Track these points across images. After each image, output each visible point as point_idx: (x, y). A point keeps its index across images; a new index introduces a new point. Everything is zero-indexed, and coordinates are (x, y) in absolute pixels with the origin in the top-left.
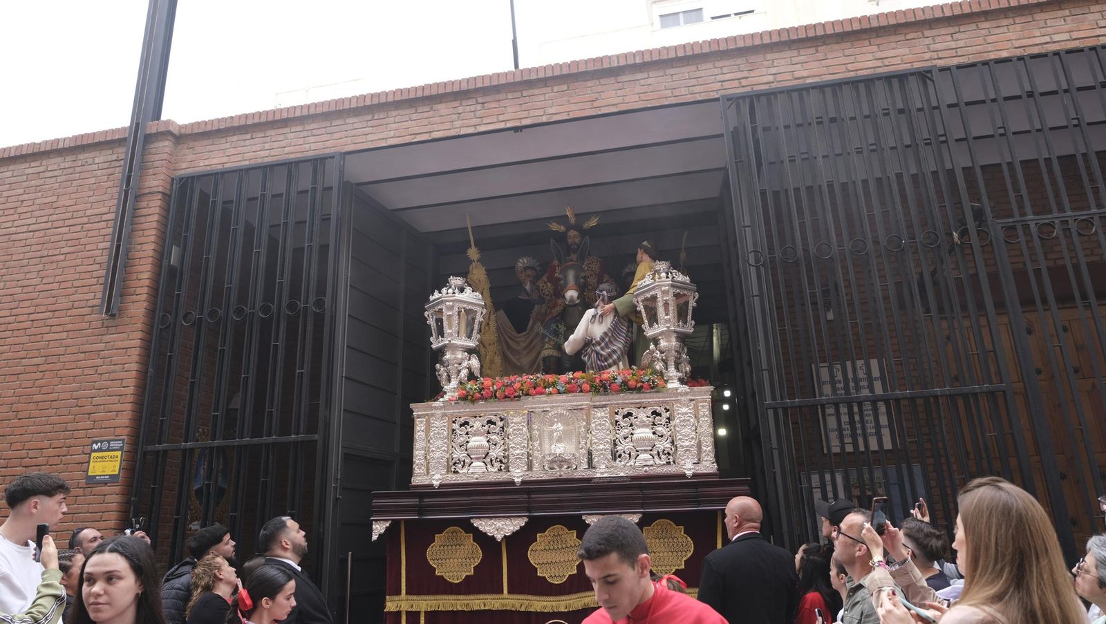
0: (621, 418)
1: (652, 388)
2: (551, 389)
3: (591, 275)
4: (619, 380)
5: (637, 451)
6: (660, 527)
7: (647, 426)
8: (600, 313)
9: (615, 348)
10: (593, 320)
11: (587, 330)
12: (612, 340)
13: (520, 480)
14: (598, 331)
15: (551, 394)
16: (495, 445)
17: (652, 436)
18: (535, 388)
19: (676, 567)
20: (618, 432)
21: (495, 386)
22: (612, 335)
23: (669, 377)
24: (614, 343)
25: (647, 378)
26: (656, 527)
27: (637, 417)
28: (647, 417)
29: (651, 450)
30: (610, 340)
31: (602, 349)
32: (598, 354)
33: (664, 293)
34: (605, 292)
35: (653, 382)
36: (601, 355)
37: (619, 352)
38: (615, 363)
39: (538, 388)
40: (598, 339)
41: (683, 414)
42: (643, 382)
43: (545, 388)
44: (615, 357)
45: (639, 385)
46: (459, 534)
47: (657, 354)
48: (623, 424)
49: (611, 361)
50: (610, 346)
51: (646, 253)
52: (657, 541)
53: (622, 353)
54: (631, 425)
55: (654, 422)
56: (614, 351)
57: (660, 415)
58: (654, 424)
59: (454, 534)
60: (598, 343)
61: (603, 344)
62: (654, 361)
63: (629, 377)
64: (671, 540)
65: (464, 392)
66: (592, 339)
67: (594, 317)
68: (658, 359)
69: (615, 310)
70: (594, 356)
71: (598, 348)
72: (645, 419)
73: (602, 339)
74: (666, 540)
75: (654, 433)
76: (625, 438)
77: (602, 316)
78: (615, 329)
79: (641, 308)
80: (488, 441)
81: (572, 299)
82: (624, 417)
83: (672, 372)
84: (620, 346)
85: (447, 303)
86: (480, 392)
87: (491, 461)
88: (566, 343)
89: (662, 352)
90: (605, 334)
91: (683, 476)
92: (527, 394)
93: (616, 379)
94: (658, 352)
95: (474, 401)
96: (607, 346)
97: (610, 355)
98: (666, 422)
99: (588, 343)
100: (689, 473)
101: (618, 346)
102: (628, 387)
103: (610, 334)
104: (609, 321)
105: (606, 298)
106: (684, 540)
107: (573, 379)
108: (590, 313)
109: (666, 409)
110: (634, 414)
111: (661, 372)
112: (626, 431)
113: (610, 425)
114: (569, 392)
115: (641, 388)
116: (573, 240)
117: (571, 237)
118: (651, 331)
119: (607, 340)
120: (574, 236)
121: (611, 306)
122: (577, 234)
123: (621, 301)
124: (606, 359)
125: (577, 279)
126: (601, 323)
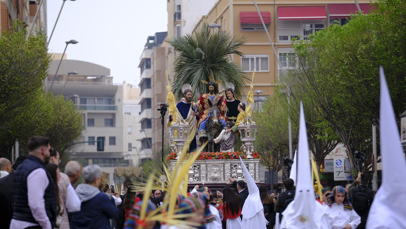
4: (234, 156)
5: (238, 176)
11: (222, 137)
13: (204, 183)
14: (226, 137)
15: (213, 159)
16: (196, 173)
20: (232, 170)
23: (247, 154)
25: (242, 155)
27: (238, 167)
30: (230, 141)
31: (227, 143)
32: (226, 145)
33: (248, 129)
34: (228, 125)
36: (227, 145)
37: (232, 145)
38: (231, 148)
40: (226, 140)
41: (251, 166)
43: (212, 157)
44: (231, 146)
47: (245, 147)
48: (234, 168)
49: (230, 147)
51: (241, 108)
53: (233, 145)
56: (231, 144)
60: (226, 142)
61: (228, 142)
63: (236, 155)
66: (224, 140)
67: (225, 133)
68: (245, 149)
70: (224, 145)
71: (226, 143)
73: (227, 140)
76: (234, 172)
77: (227, 132)
78: (231, 137)
79: (240, 131)
80: (194, 172)
81: (216, 122)
82: (234, 166)
83: (249, 152)
87: (195, 178)
88: (215, 139)
89: (246, 146)
90: (229, 139)
92: (207, 159)
96: (229, 142)
97: (229, 145)
99: (222, 141)
101: (232, 142)
103: (230, 139)
104: (229, 134)
108: (223, 131)
110: (237, 165)
111: (245, 153)
112: (235, 170)
113: (230, 168)
114: (219, 158)
116: (211, 89)
117: (210, 88)
118: (243, 140)
119: (229, 141)
120: (212, 88)
121: (230, 129)
122: (213, 87)
123: (234, 128)
124: (228, 147)
125: (217, 114)
126: (227, 135)
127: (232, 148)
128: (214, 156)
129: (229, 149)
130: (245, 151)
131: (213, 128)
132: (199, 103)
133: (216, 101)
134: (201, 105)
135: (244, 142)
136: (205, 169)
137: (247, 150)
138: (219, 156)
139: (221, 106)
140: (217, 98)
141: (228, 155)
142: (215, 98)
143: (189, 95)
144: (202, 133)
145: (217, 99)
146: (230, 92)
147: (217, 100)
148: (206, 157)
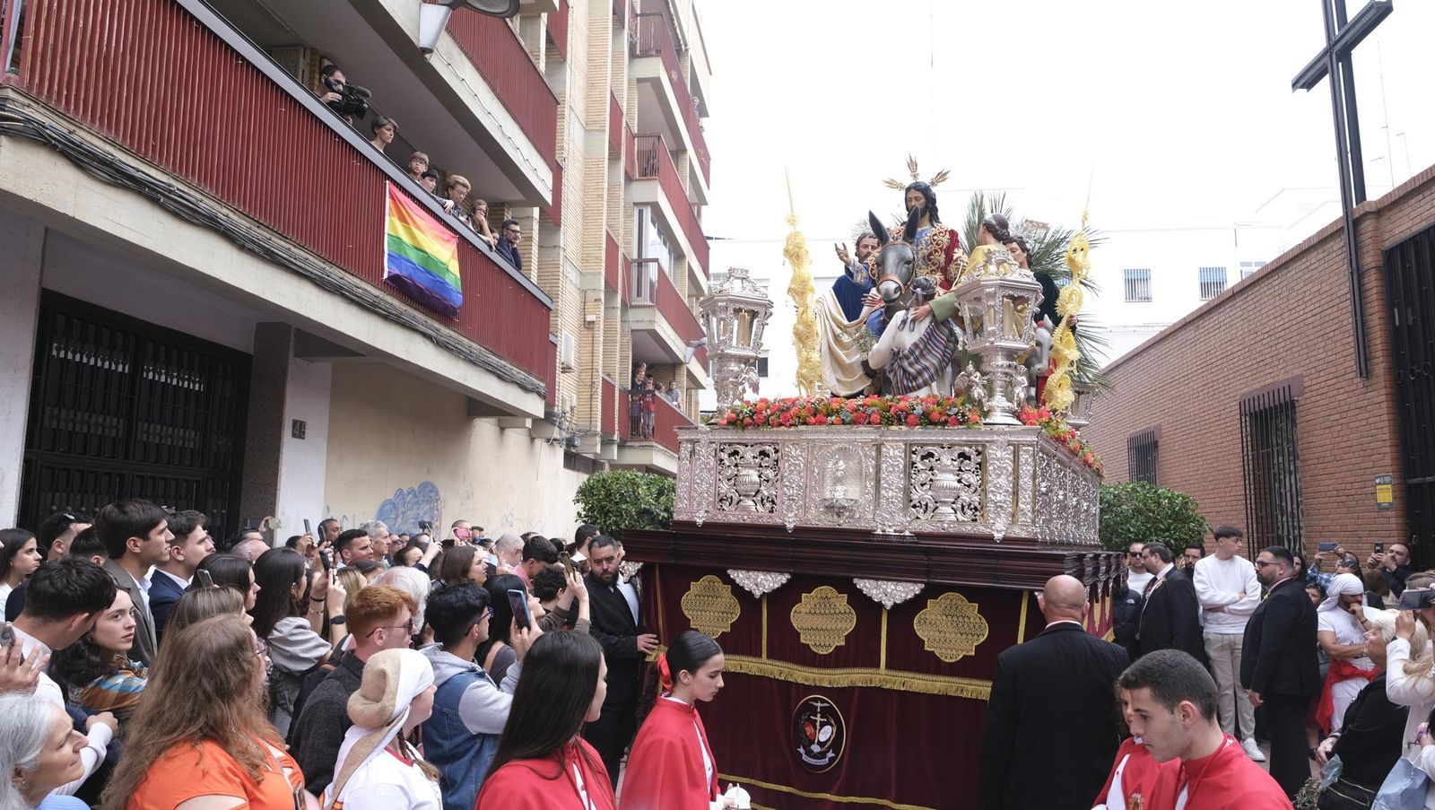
0: (919, 459)
1: (961, 423)
2: (834, 417)
3: (936, 251)
4: (919, 410)
5: (936, 502)
6: (948, 602)
7: (951, 472)
8: (910, 317)
9: (927, 364)
10: (902, 326)
11: (894, 339)
12: (925, 352)
13: (792, 526)
14: (909, 339)
15: (833, 424)
16: (768, 481)
17: (956, 484)
18: (815, 415)
19: (965, 653)
20: (914, 476)
21: (768, 411)
22: (925, 347)
23: (990, 406)
24: (928, 357)
25: (956, 410)
26: (943, 601)
27: (939, 460)
28: (952, 460)
29: (954, 503)
30: (921, 353)
31: (911, 365)
32: (905, 371)
34: (919, 290)
35: (963, 415)
36: (909, 373)
37: (932, 370)
38: (926, 384)
39: (818, 416)
40: (906, 352)
41: (998, 460)
42: (949, 415)
43: (828, 415)
44: (926, 375)
45: (943, 419)
46: (716, 584)
47: (976, 377)
48: (920, 466)
49: (920, 380)
50: (922, 361)
51: (990, 232)
52: (944, 617)
53: (937, 371)
54: (931, 469)
55: (960, 468)
56: (926, 368)
57: (969, 459)
58: (960, 470)
59: (712, 584)
60: (907, 358)
61: (912, 359)
62: (971, 387)
63: (932, 407)
64: (961, 619)
65: (734, 415)
66: (899, 351)
67: (904, 322)
68: (977, 384)
69: (932, 313)
70: (900, 373)
71: (905, 364)
72: (949, 462)
73: (912, 352)
74: (955, 618)
75: (959, 481)
76: (922, 485)
77: (914, 321)
78: (930, 336)
80: (760, 477)
81: (887, 293)
82: (923, 458)
83: (999, 401)
84: (934, 362)
85: (720, 304)
86: (751, 417)
87: (762, 500)
89: (984, 374)
90: (916, 345)
91: (990, 539)
92: (805, 423)
93: (914, 409)
94: (978, 374)
95: (744, 427)
96: (917, 360)
97: (920, 373)
98: (977, 468)
99: (896, 355)
100: (998, 536)
101: (931, 361)
102: (929, 420)
103: (921, 346)
104: (924, 326)
105: (920, 298)
106: (978, 620)
107: (863, 406)
108: (899, 316)
109: (977, 451)
110: (936, 455)
111: (980, 402)
112: (924, 475)
113: (905, 466)
114: (854, 422)
115: (945, 423)
116: (914, 203)
117: (911, 199)
119: (917, 353)
120: (916, 199)
121: (926, 308)
122: (920, 194)
123: (940, 302)
124: (915, 378)
126: (912, 330)
127: (934, 384)
128: (836, 412)
129: (919, 387)
130: (978, 392)
133: (932, 243)
135: (975, 356)
136: (802, 465)
139: (950, 262)
140: (933, 233)
142: (929, 235)
145: (935, 237)
147: (934, 240)
148: (804, 413)
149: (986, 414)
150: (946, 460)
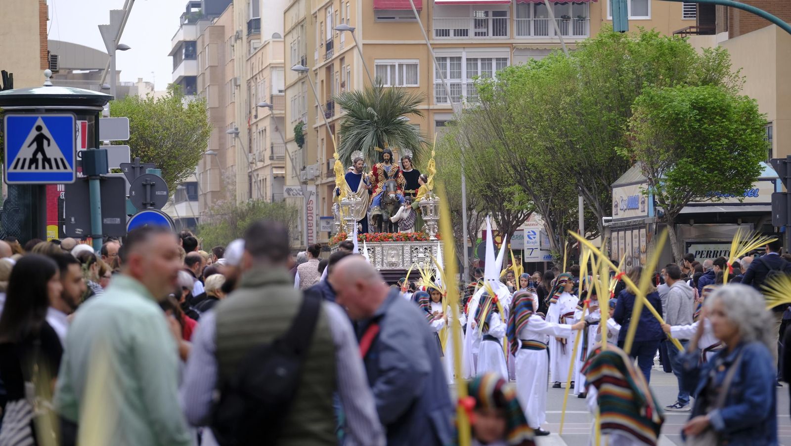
1: (425, 239)
4: (414, 237)
5: (419, 261)
7: (422, 253)
11: (401, 215)
14: (406, 215)
15: (390, 241)
17: (424, 256)
20: (413, 254)
22: (410, 218)
23: (430, 235)
25: (423, 236)
28: (423, 250)
32: (405, 224)
33: (431, 206)
34: (408, 201)
35: (425, 237)
38: (411, 228)
39: (386, 238)
40: (405, 219)
41: (435, 249)
43: (389, 238)
44: (411, 226)
45: (421, 238)
48: (414, 252)
49: (409, 227)
51: (422, 180)
53: (413, 224)
54: (417, 252)
56: (411, 224)
57: (427, 249)
58: (425, 252)
63: (418, 236)
65: (360, 239)
67: (404, 210)
69: (412, 207)
70: (403, 224)
71: (405, 222)
73: (407, 219)
76: (415, 257)
77: (406, 210)
78: (411, 215)
79: (421, 208)
81: (393, 198)
82: (415, 249)
83: (432, 233)
88: (392, 218)
89: (428, 226)
90: (408, 217)
92: (383, 241)
96: (408, 221)
97: (409, 225)
98: (429, 252)
99: (401, 219)
101: (412, 221)
102: (416, 238)
104: (409, 211)
105: (407, 203)
108: (402, 208)
109: (429, 247)
110: (418, 249)
111: (428, 234)
112: (415, 254)
113: (410, 252)
114: (397, 240)
115: (421, 240)
116: (386, 158)
117: (385, 156)
118: (425, 219)
120: (387, 156)
121: (410, 206)
122: (389, 155)
123: (414, 204)
125: (394, 188)
126: (406, 212)
127: (413, 228)
128: (391, 238)
129: (409, 229)
130: (427, 231)
131: (389, 204)
132: (372, 174)
133: (392, 171)
134: (374, 176)
135: (426, 221)
136: (381, 252)
137: (429, 230)
138: (397, 237)
139: (398, 178)
140: (393, 168)
141: (407, 237)
142: (391, 168)
143: (360, 164)
144: (376, 209)
146: (407, 160)
148: (382, 238)
149: (429, 237)
150: (421, 250)
